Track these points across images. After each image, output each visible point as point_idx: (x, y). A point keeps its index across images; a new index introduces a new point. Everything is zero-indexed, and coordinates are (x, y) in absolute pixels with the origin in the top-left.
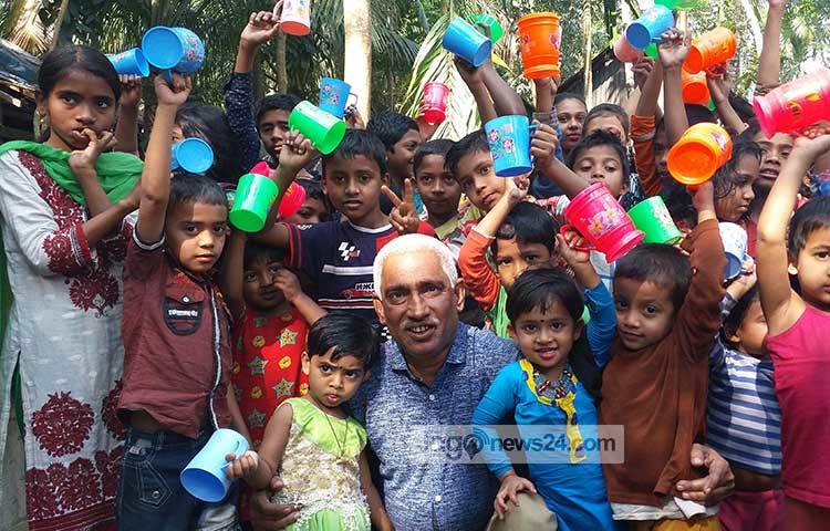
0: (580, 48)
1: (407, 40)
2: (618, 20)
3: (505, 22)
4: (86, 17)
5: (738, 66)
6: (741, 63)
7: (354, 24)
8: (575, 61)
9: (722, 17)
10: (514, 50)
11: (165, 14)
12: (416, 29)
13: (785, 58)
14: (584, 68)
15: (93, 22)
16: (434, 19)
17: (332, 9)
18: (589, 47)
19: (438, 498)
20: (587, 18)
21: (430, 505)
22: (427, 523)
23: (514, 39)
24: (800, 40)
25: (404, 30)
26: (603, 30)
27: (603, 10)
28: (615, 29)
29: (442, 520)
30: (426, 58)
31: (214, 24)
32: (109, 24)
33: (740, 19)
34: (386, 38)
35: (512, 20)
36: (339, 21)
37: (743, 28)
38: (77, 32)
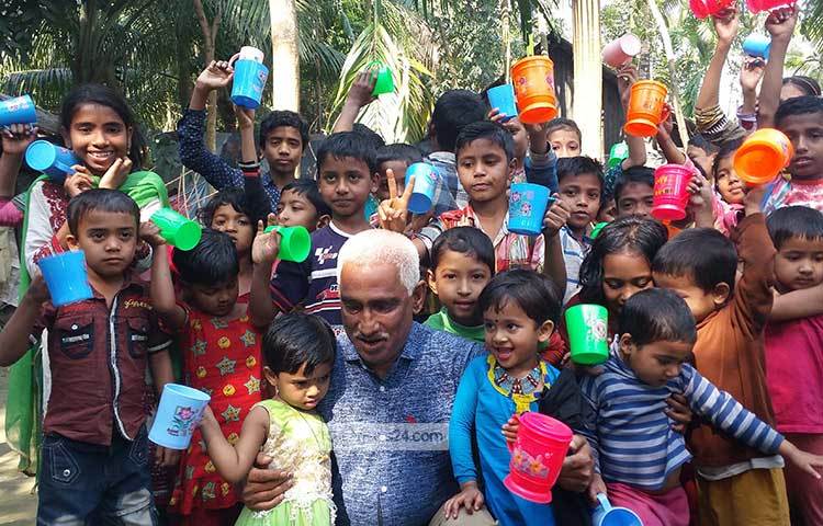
0: (498, 56)
1: (334, 51)
2: (533, 29)
3: (426, 32)
4: (15, 34)
5: (648, 71)
6: (651, 67)
7: (281, 35)
8: (494, 68)
9: (633, 25)
10: (436, 59)
11: (93, 29)
12: (341, 40)
13: (692, 62)
14: (504, 75)
15: (23, 38)
16: (358, 30)
17: (258, 21)
18: (508, 55)
19: (384, 489)
20: (506, 28)
21: (375, 497)
22: (373, 514)
23: (436, 48)
24: (706, 45)
25: (330, 40)
26: (521, 37)
27: (519, 20)
28: (531, 37)
29: (386, 512)
30: (352, 68)
31: (143, 38)
32: (38, 40)
33: (650, 26)
34: (312, 49)
35: (433, 30)
36: (266, 33)
37: (651, 34)
38: (6, 49)
